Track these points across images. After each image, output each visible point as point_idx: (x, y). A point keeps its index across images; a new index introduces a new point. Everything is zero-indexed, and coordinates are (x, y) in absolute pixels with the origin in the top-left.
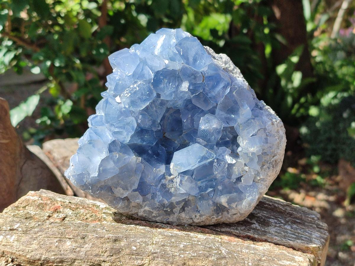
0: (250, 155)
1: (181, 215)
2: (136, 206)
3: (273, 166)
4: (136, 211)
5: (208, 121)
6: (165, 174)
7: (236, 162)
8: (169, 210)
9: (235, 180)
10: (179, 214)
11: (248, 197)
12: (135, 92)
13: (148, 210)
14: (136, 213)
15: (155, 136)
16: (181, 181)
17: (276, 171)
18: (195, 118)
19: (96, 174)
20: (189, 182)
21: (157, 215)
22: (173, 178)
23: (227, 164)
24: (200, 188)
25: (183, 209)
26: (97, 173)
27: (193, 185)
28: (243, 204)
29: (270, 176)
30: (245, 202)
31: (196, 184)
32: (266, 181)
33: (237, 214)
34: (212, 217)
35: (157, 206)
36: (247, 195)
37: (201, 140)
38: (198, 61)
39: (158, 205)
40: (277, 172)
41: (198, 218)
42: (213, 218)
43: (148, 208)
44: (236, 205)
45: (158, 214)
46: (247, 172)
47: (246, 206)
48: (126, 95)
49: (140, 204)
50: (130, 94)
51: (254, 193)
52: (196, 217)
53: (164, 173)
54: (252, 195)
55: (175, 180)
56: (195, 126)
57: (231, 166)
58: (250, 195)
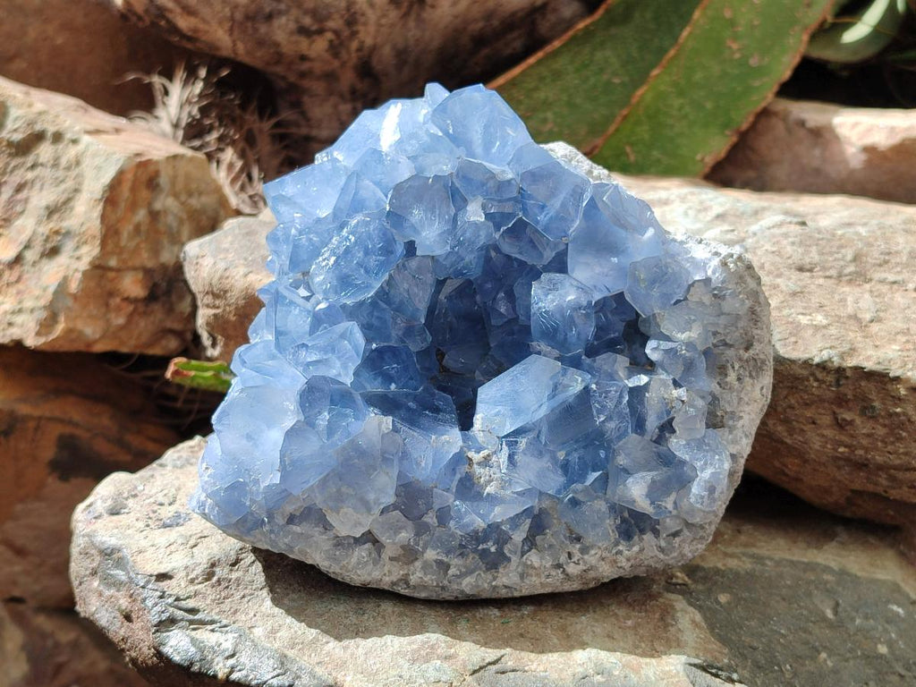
0: (683, 352)
1: (526, 559)
2: (400, 555)
3: (750, 373)
4: (401, 572)
5: (554, 287)
6: (465, 449)
7: (650, 381)
8: (493, 549)
9: (657, 430)
10: (522, 556)
11: (703, 470)
12: (347, 251)
13: (436, 561)
14: (401, 580)
15: (418, 366)
16: (511, 457)
17: (762, 388)
18: (517, 290)
19: (276, 478)
20: (532, 455)
21: (463, 570)
22: (488, 455)
23: (626, 392)
24: (565, 467)
25: (530, 542)
26: (279, 474)
27: (545, 462)
28: (693, 490)
29: (747, 403)
30: (699, 484)
31: (554, 458)
32: (741, 418)
33: (681, 531)
34: (614, 551)
35: (458, 542)
36: (699, 464)
37: (543, 347)
38: (498, 143)
39: (461, 536)
40: (764, 390)
41: (578, 560)
42: (617, 553)
43: (435, 552)
44: (675, 503)
45: (465, 567)
46: (683, 401)
47: (702, 497)
48: (324, 264)
49: (409, 544)
50: (333, 259)
51: (717, 457)
52: (570, 559)
53: (461, 448)
54: (711, 464)
55: (494, 458)
56: (521, 312)
57: (637, 393)
58: (706, 464)
